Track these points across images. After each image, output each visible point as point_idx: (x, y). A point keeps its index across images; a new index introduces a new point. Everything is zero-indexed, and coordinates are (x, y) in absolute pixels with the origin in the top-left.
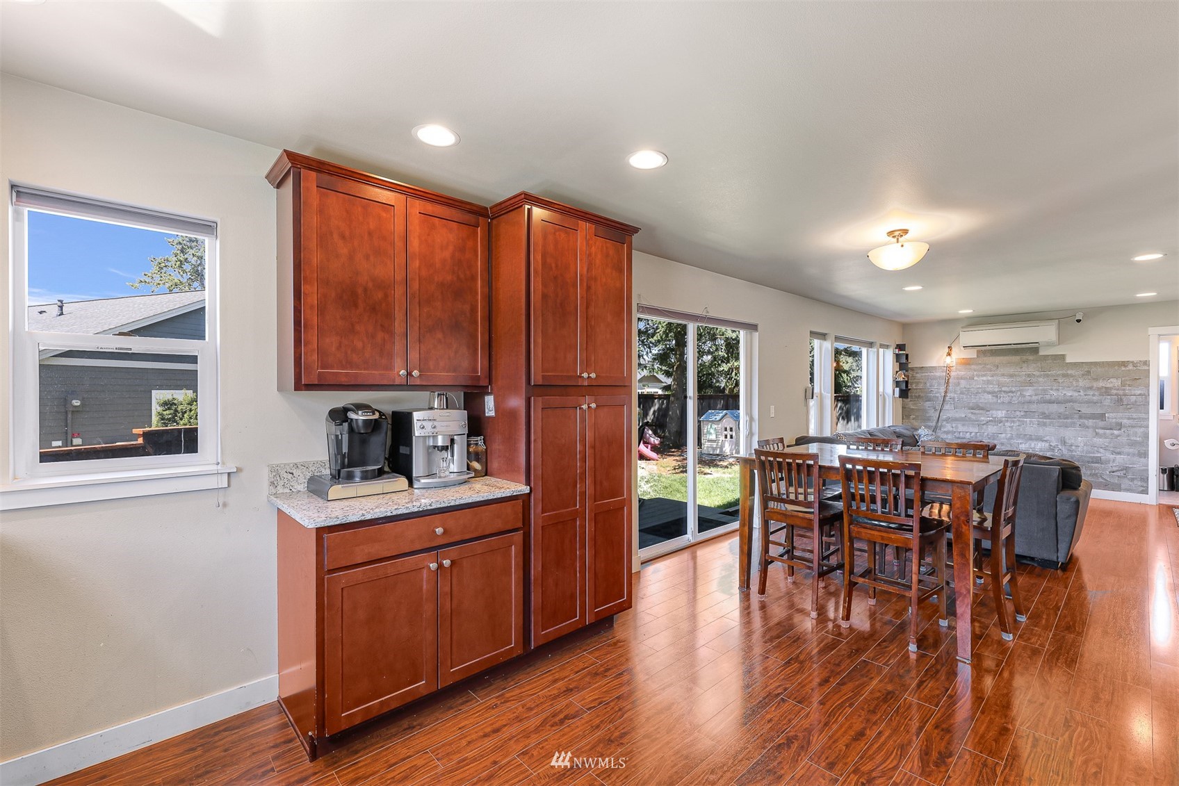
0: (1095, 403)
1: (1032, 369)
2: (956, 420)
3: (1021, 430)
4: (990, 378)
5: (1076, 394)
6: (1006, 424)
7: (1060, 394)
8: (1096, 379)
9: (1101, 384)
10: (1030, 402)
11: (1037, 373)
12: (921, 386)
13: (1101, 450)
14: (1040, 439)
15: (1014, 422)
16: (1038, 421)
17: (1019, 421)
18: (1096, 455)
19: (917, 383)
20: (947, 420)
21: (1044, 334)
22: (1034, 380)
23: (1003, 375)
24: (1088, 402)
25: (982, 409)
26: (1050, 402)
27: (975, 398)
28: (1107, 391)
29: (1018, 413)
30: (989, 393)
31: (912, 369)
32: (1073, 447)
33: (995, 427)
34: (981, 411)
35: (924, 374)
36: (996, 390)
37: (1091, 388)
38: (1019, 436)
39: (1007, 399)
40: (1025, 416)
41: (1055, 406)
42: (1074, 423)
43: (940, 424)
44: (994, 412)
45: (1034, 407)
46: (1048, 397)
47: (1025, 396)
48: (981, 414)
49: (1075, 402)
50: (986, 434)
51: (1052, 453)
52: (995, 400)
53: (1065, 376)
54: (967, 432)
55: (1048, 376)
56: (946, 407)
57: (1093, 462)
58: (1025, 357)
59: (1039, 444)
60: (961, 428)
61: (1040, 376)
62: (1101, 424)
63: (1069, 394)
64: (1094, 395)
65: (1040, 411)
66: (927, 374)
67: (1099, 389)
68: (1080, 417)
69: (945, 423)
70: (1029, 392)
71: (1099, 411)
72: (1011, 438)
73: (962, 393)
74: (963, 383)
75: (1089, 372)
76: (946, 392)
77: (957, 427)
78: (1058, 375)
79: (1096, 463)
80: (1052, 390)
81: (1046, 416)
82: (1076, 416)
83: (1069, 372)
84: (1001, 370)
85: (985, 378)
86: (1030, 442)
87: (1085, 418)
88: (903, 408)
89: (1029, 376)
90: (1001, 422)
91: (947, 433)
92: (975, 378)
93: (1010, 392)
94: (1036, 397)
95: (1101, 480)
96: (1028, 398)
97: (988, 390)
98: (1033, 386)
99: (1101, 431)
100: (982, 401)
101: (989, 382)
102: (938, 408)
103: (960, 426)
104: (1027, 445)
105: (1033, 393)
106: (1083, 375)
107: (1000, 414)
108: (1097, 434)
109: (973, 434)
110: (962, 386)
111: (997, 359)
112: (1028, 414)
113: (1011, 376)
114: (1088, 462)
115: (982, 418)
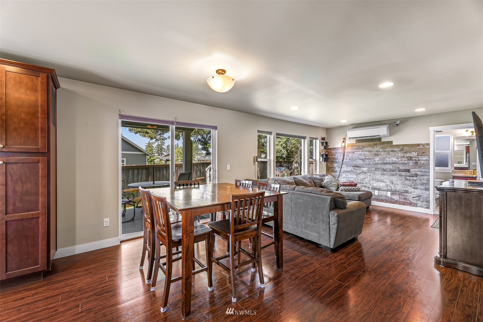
0: (406, 164)
1: (378, 148)
2: (347, 172)
3: (374, 177)
4: (361, 153)
5: (397, 160)
6: (368, 174)
7: (390, 160)
8: (406, 153)
9: (408, 155)
10: (378, 164)
11: (381, 150)
12: (333, 157)
13: (408, 187)
14: (382, 181)
15: (371, 173)
16: (381, 173)
17: (373, 172)
18: (406, 189)
19: (332, 155)
20: (344, 172)
21: (382, 131)
22: (379, 153)
23: (366, 151)
24: (403, 164)
25: (358, 167)
26: (386, 164)
27: (355, 162)
28: (410, 158)
29: (373, 169)
30: (361, 159)
31: (330, 149)
32: (396, 185)
33: (363, 175)
34: (357, 168)
35: (334, 151)
36: (364, 158)
37: (404, 157)
38: (373, 179)
39: (368, 162)
40: (375, 170)
41: (388, 165)
42: (396, 174)
43: (341, 174)
44: (363, 168)
45: (379, 166)
46: (385, 161)
47: (375, 161)
48: (357, 169)
49: (397, 164)
50: (359, 178)
51: (387, 188)
52: (363, 163)
53: (392, 151)
54: (352, 178)
55: (385, 151)
56: (343, 166)
57: (405, 193)
58: (375, 143)
59: (382, 184)
60: (349, 176)
61: (382, 151)
62: (408, 174)
63: (394, 160)
64: (405, 160)
65: (382, 168)
66: (335, 151)
67: (407, 157)
68: (399, 171)
69: (343, 173)
70: (377, 159)
71: (408, 168)
72: (370, 181)
73: (350, 160)
74: (350, 155)
75: (403, 149)
76: (343, 159)
77: (348, 175)
78: (389, 151)
79: (406, 193)
80: (387, 158)
81: (384, 170)
82: (397, 170)
83: (394, 149)
84: (366, 149)
85: (359, 153)
86: (378, 182)
87: (401, 171)
88: (327, 166)
89: (377, 151)
90: (366, 173)
91: (344, 178)
92: (355, 153)
93: (369, 159)
94: (380, 161)
95: (408, 201)
96: (377, 162)
97: (360, 158)
98: (379, 156)
99: (408, 178)
100: (358, 163)
101: (360, 155)
102: (340, 166)
103: (349, 175)
104: (377, 184)
105: (379, 159)
106: (400, 151)
107: (365, 169)
108: (407, 179)
109: (354, 178)
110: (349, 156)
111: (364, 144)
112: (377, 169)
113: (370, 151)
114: (403, 192)
115: (358, 171)
